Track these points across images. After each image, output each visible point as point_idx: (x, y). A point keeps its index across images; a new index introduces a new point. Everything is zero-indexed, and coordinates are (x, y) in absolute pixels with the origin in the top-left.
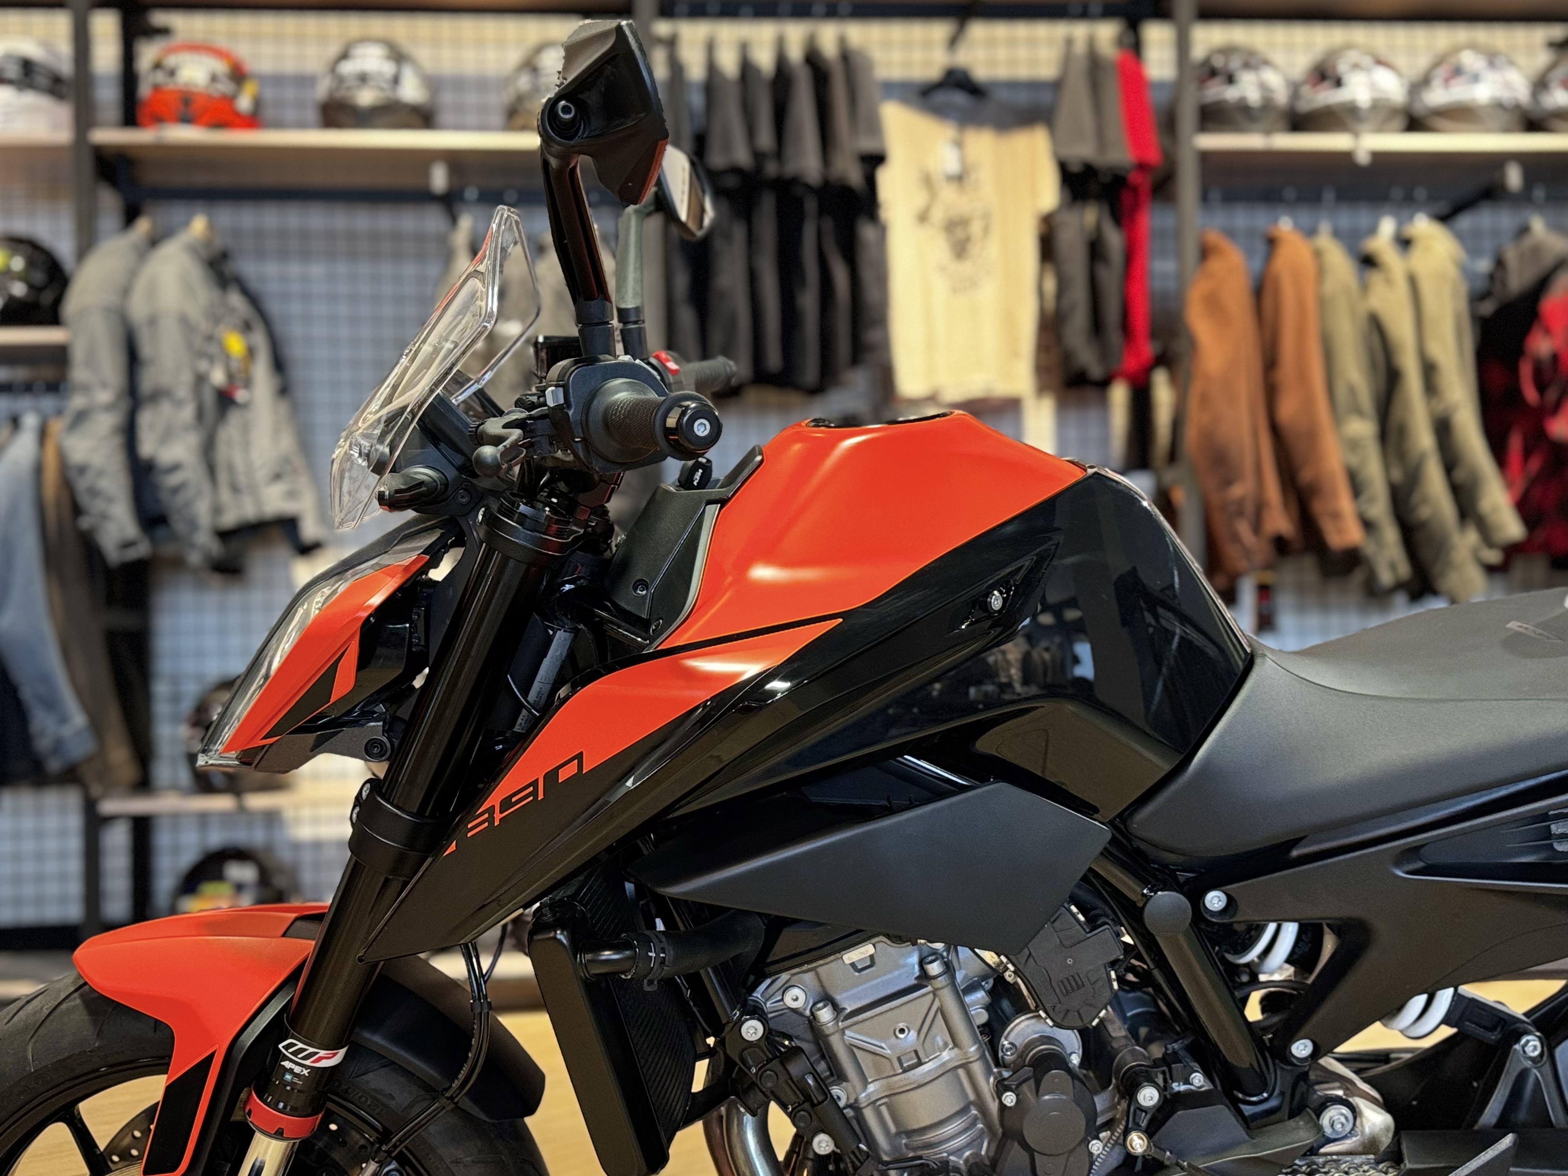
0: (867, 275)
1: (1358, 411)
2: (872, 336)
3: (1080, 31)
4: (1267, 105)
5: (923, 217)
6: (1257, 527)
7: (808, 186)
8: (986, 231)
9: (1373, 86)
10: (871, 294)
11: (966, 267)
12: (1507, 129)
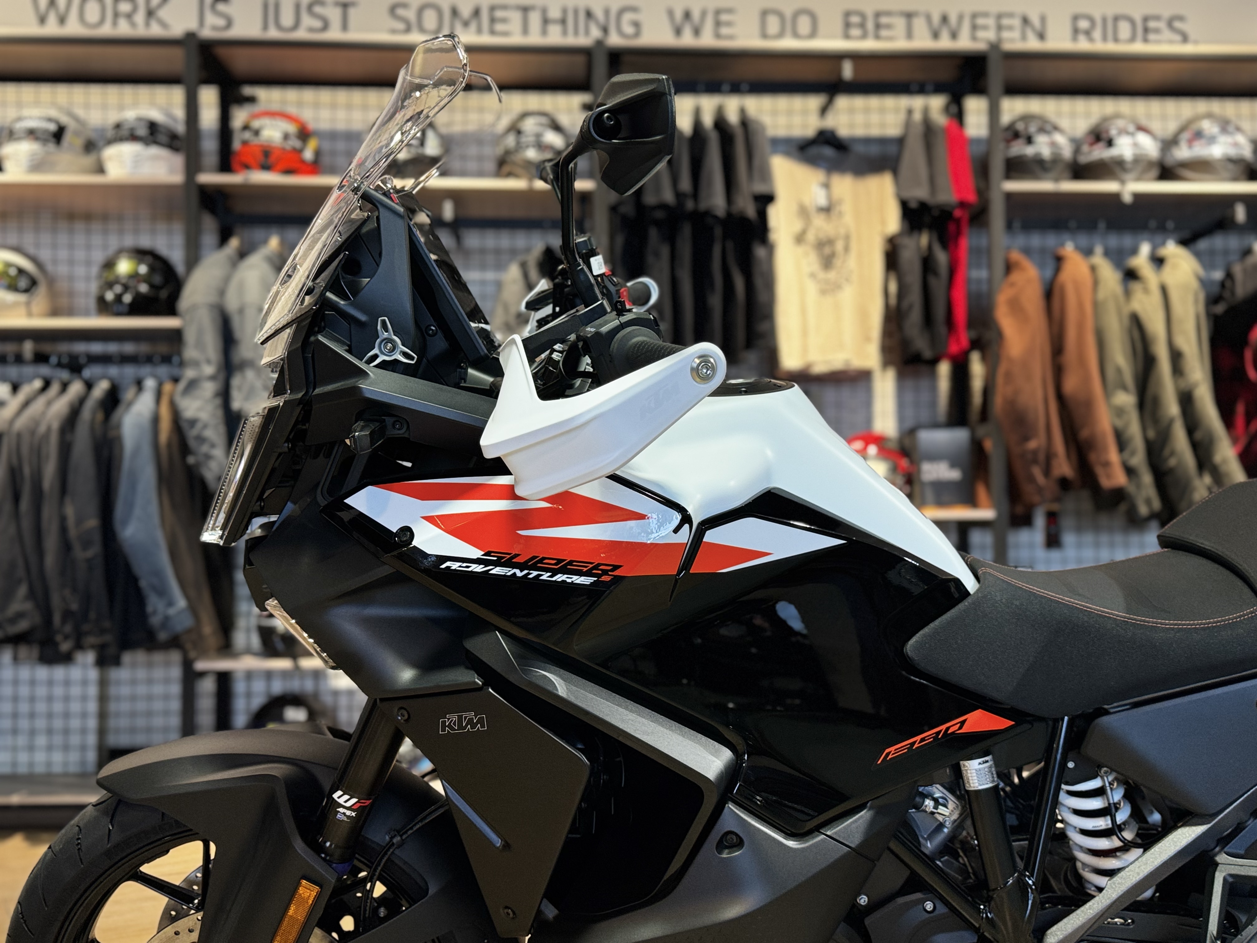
0: (759, 282)
1: (1124, 388)
2: (762, 327)
3: (917, 102)
4: (1056, 160)
5: (800, 239)
6: (1047, 472)
7: (716, 217)
8: (847, 249)
9: (1136, 145)
10: (762, 297)
11: (832, 275)
12: (1235, 179)
